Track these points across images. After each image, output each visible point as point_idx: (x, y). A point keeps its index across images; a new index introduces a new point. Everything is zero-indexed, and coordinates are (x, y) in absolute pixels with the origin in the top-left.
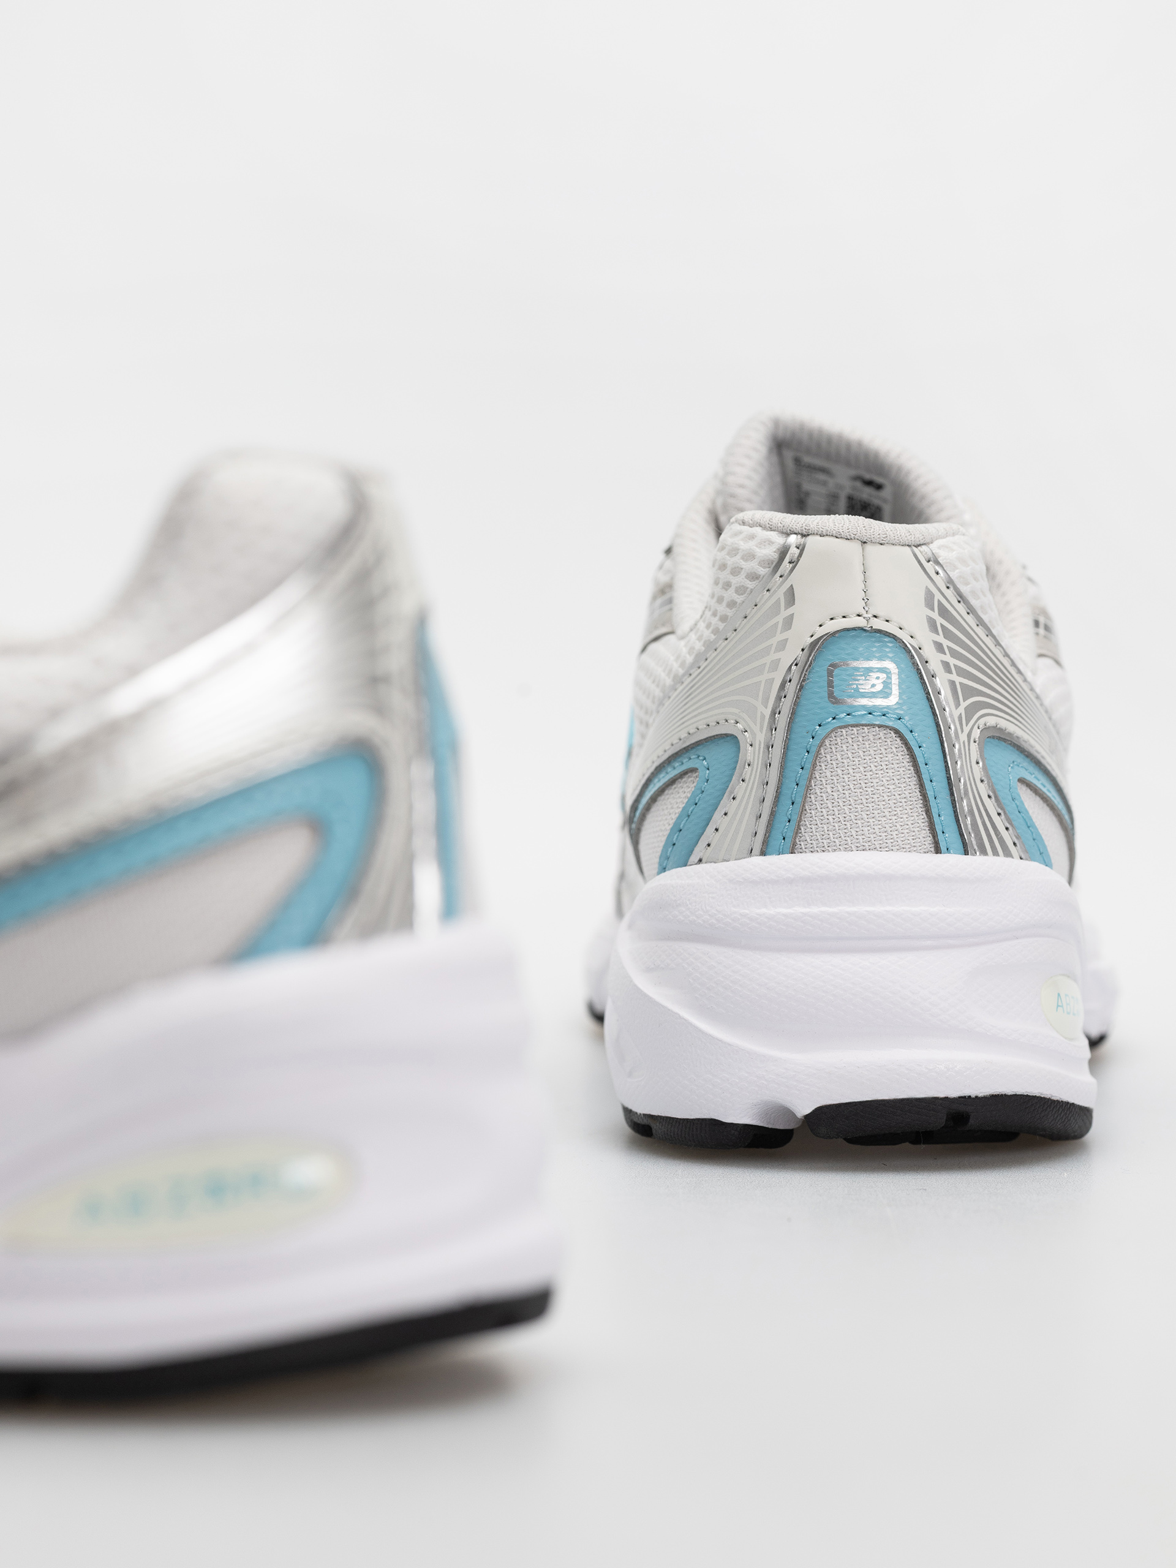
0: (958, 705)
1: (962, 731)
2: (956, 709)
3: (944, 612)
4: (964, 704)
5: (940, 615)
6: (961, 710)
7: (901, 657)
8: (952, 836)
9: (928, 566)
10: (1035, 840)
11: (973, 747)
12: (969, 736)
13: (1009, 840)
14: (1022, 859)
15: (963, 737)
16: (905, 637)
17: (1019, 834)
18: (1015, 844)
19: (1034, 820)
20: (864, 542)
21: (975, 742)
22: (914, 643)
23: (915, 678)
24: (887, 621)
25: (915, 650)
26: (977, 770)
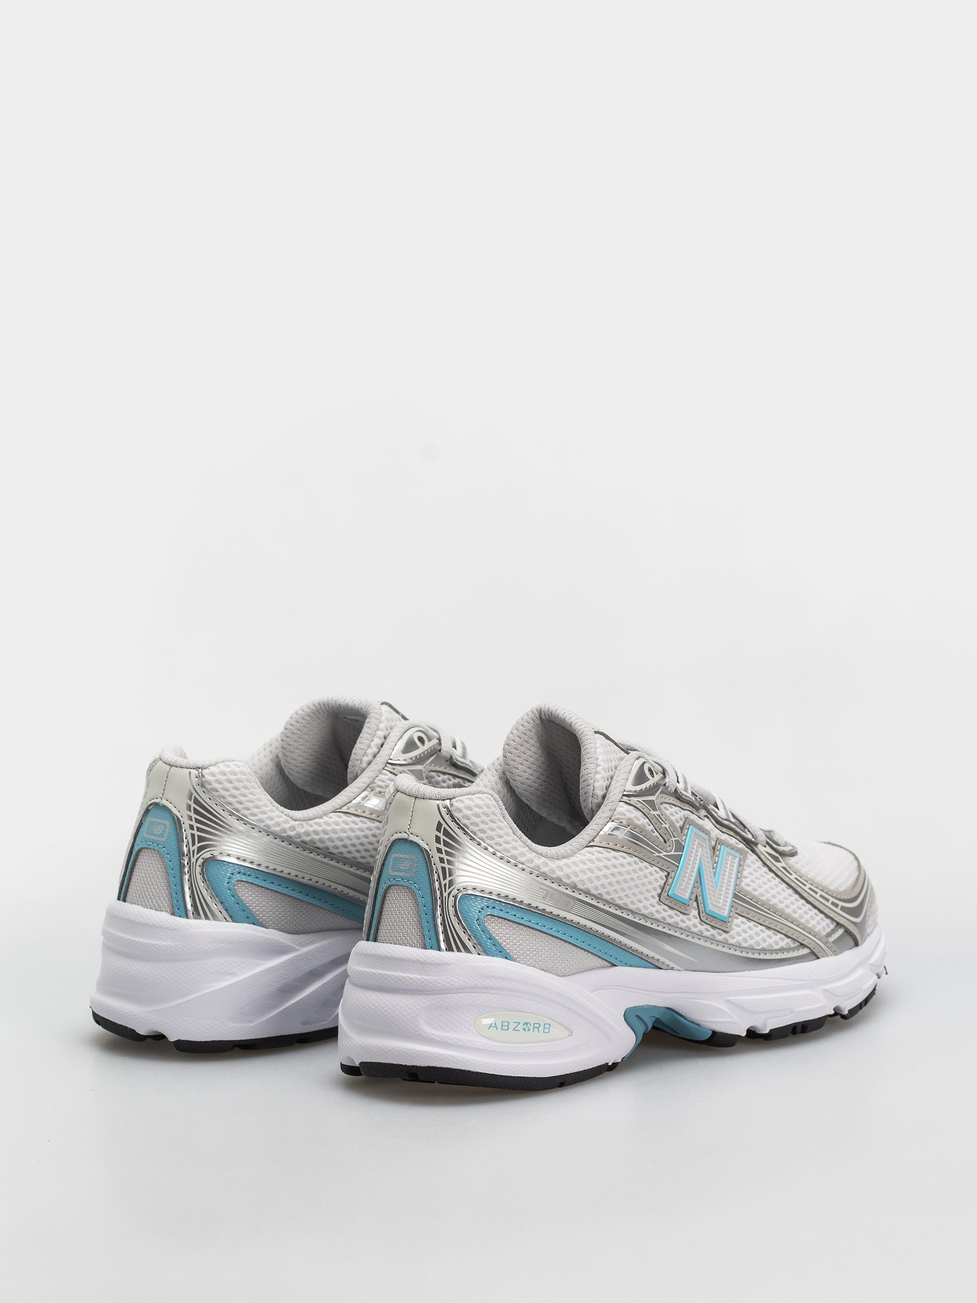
0: (445, 878)
1: (445, 891)
2: (444, 880)
3: (446, 833)
4: (448, 879)
5: (443, 834)
6: (447, 881)
7: (420, 854)
8: (435, 942)
9: (443, 811)
10: (494, 945)
11: (452, 898)
12: (449, 894)
13: (469, 945)
14: (479, 954)
15: (446, 894)
16: (423, 844)
17: (479, 942)
18: (474, 947)
19: (494, 935)
20: (416, 798)
21: (453, 897)
22: (427, 847)
23: (425, 865)
24: (417, 836)
25: (426, 851)
26: (451, 910)
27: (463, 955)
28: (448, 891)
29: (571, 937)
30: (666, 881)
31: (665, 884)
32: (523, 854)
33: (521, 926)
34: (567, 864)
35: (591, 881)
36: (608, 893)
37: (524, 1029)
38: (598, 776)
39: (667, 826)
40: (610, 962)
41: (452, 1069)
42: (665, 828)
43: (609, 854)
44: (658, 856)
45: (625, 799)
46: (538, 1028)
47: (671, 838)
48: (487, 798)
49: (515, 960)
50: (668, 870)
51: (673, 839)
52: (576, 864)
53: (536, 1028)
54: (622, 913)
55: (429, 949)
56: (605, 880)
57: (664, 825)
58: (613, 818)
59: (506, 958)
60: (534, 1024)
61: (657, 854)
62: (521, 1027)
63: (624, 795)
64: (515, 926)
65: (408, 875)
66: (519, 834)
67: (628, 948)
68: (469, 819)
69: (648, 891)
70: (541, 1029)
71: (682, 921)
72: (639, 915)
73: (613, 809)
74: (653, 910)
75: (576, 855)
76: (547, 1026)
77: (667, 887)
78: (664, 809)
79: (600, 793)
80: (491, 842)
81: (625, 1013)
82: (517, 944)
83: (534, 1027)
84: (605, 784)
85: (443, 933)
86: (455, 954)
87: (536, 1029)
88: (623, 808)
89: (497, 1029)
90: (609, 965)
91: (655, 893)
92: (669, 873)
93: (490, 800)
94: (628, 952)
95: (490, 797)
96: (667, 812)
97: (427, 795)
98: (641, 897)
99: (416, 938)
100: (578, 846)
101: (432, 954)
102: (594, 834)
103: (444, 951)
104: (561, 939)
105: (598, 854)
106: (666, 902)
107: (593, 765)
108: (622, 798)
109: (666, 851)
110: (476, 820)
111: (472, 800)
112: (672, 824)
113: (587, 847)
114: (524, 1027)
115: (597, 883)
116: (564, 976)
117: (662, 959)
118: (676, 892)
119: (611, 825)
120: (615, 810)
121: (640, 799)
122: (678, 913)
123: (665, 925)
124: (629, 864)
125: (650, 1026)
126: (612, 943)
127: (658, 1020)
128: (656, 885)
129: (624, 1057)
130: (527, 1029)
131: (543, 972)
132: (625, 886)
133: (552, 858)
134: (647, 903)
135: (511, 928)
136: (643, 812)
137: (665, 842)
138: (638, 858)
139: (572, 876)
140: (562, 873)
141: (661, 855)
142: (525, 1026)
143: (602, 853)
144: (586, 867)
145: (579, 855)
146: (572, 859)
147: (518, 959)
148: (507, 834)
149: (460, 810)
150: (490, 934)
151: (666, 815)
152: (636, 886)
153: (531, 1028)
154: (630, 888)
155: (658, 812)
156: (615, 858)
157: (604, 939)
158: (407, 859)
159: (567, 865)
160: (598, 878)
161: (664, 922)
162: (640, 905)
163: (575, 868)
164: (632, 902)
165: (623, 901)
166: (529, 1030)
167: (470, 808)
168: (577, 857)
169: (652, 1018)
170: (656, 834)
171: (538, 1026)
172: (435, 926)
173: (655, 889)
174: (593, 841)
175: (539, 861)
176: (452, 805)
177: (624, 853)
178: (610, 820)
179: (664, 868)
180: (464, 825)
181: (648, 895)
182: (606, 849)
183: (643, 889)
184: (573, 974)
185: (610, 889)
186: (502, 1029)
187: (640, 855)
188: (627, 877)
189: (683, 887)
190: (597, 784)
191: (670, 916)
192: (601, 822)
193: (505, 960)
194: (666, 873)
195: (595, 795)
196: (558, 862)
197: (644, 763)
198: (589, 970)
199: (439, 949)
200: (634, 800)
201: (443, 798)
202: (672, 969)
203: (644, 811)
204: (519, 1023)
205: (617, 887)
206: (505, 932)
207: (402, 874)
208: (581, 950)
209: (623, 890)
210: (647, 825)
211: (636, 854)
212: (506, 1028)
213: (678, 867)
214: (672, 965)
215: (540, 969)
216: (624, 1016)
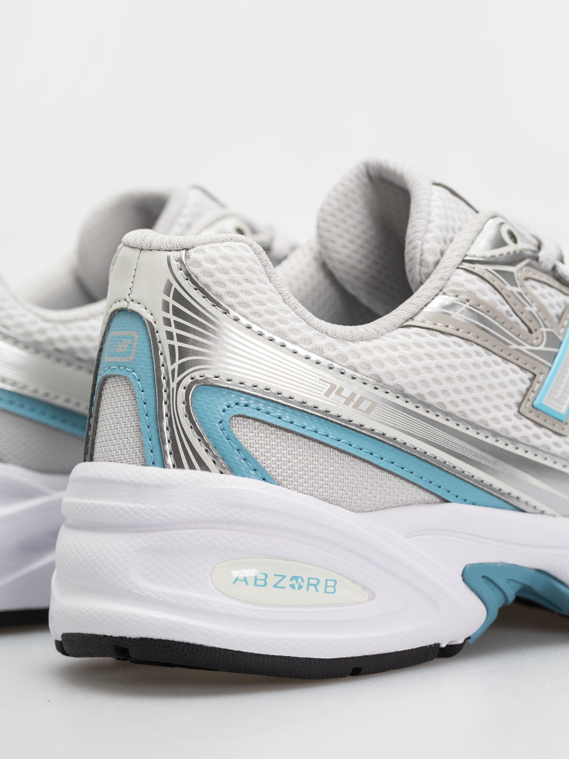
0: (173, 361)
1: (173, 380)
2: (171, 365)
3: (178, 297)
4: (178, 362)
5: (173, 299)
6: (176, 366)
7: (142, 329)
8: (157, 454)
9: (175, 265)
10: (245, 459)
11: (182, 392)
12: (179, 384)
13: (207, 459)
14: (222, 473)
15: (173, 385)
16: (146, 315)
17: (221, 454)
18: (214, 462)
19: (246, 445)
20: (142, 250)
21: (185, 388)
22: (151, 319)
23: (147, 344)
24: (139, 304)
25: (150, 323)
26: (182, 408)
27: (198, 473)
28: (177, 379)
29: (371, 454)
30: (531, 386)
31: (528, 390)
32: (296, 331)
33: (289, 434)
34: (366, 348)
35: (404, 375)
36: (433, 394)
37: (293, 586)
38: (429, 236)
39: (534, 310)
40: (438, 497)
41: (175, 642)
42: (531, 313)
43: (434, 338)
44: (518, 350)
45: (466, 265)
46: (315, 586)
47: (540, 327)
48: (242, 248)
49: (279, 484)
50: (535, 371)
51: (544, 329)
52: (381, 349)
53: (312, 585)
54: (458, 425)
55: (150, 466)
56: (427, 375)
57: (528, 308)
58: (445, 290)
59: (264, 479)
60: (309, 579)
61: (515, 346)
62: (286, 582)
63: (464, 261)
64: (280, 433)
65: (125, 360)
66: (293, 302)
67: (467, 476)
68: (211, 276)
69: (499, 396)
70: (321, 587)
71: (556, 444)
72: (485, 431)
73: (446, 278)
74: (508, 425)
75: (384, 337)
76: (332, 583)
77: (531, 396)
78: (530, 289)
79: (430, 259)
80: (245, 311)
81: (463, 572)
82: (283, 459)
83: (309, 584)
84: (438, 247)
85: (169, 441)
86: (187, 472)
87: (312, 588)
88: (462, 277)
89: (247, 584)
90: (438, 500)
91: (512, 402)
92: (535, 375)
93: (246, 250)
94: (468, 482)
95: (248, 247)
96: (536, 293)
97: (155, 245)
98: (488, 405)
99: (135, 451)
100: (387, 326)
101: (155, 471)
102: (413, 309)
103: (170, 468)
104: (355, 457)
105: (417, 337)
106: (531, 416)
107: (423, 221)
108: (461, 264)
109: (532, 345)
110: (223, 278)
111: (218, 249)
112: (541, 308)
113: (402, 327)
114: (292, 583)
115: (415, 378)
116: (363, 511)
117: (524, 497)
118: (544, 402)
119: (441, 300)
120: (448, 279)
121: (491, 268)
122: (550, 433)
123: (528, 449)
124: (468, 355)
125: (511, 598)
126: (439, 468)
127: (525, 588)
128: (513, 389)
129: (469, 638)
130: (297, 586)
131: (326, 504)
132: (461, 386)
133: (345, 339)
134: (496, 414)
135: (273, 436)
136: (492, 285)
137: (530, 331)
138: (483, 347)
139: (373, 366)
140: (359, 361)
141: (522, 348)
142: (294, 581)
143: (424, 336)
144: (396, 354)
145: (387, 338)
146: (375, 342)
147: (285, 483)
148: (271, 301)
149: (198, 264)
150: (239, 444)
151: (532, 296)
152: (480, 388)
153: (305, 584)
154: (468, 389)
155: (519, 289)
156: (444, 344)
157: (426, 461)
158: (125, 337)
159: (368, 351)
160: (416, 371)
161: (527, 443)
162: (487, 417)
163: (378, 355)
164: (473, 411)
165: (460, 409)
166: (300, 587)
167: (213, 261)
168: (384, 340)
169: (513, 584)
170: (514, 318)
171: (315, 582)
172: (160, 430)
173: (511, 395)
174: (413, 320)
175: (320, 341)
176: (187, 257)
177: (459, 339)
178: (441, 293)
179: (527, 367)
180: (205, 285)
181: (500, 403)
182: (431, 332)
183: (492, 393)
184: (377, 510)
185: (437, 388)
186: (255, 585)
187: (487, 344)
188: (462, 372)
189: (557, 397)
190: (426, 247)
191: (537, 437)
192: (426, 294)
193: (262, 482)
194: (530, 376)
195: (424, 261)
196: (351, 345)
197: (502, 224)
198: (405, 505)
199: (164, 465)
200: (479, 268)
201: (175, 248)
202: (543, 512)
203: (495, 284)
204: (284, 577)
205: (449, 387)
206: (263, 442)
207: (118, 359)
208: (388, 475)
209: (457, 391)
210: (498, 303)
211: (478, 341)
212: (263, 583)
213: (550, 368)
214: (541, 507)
215: (322, 499)
216: (462, 575)
